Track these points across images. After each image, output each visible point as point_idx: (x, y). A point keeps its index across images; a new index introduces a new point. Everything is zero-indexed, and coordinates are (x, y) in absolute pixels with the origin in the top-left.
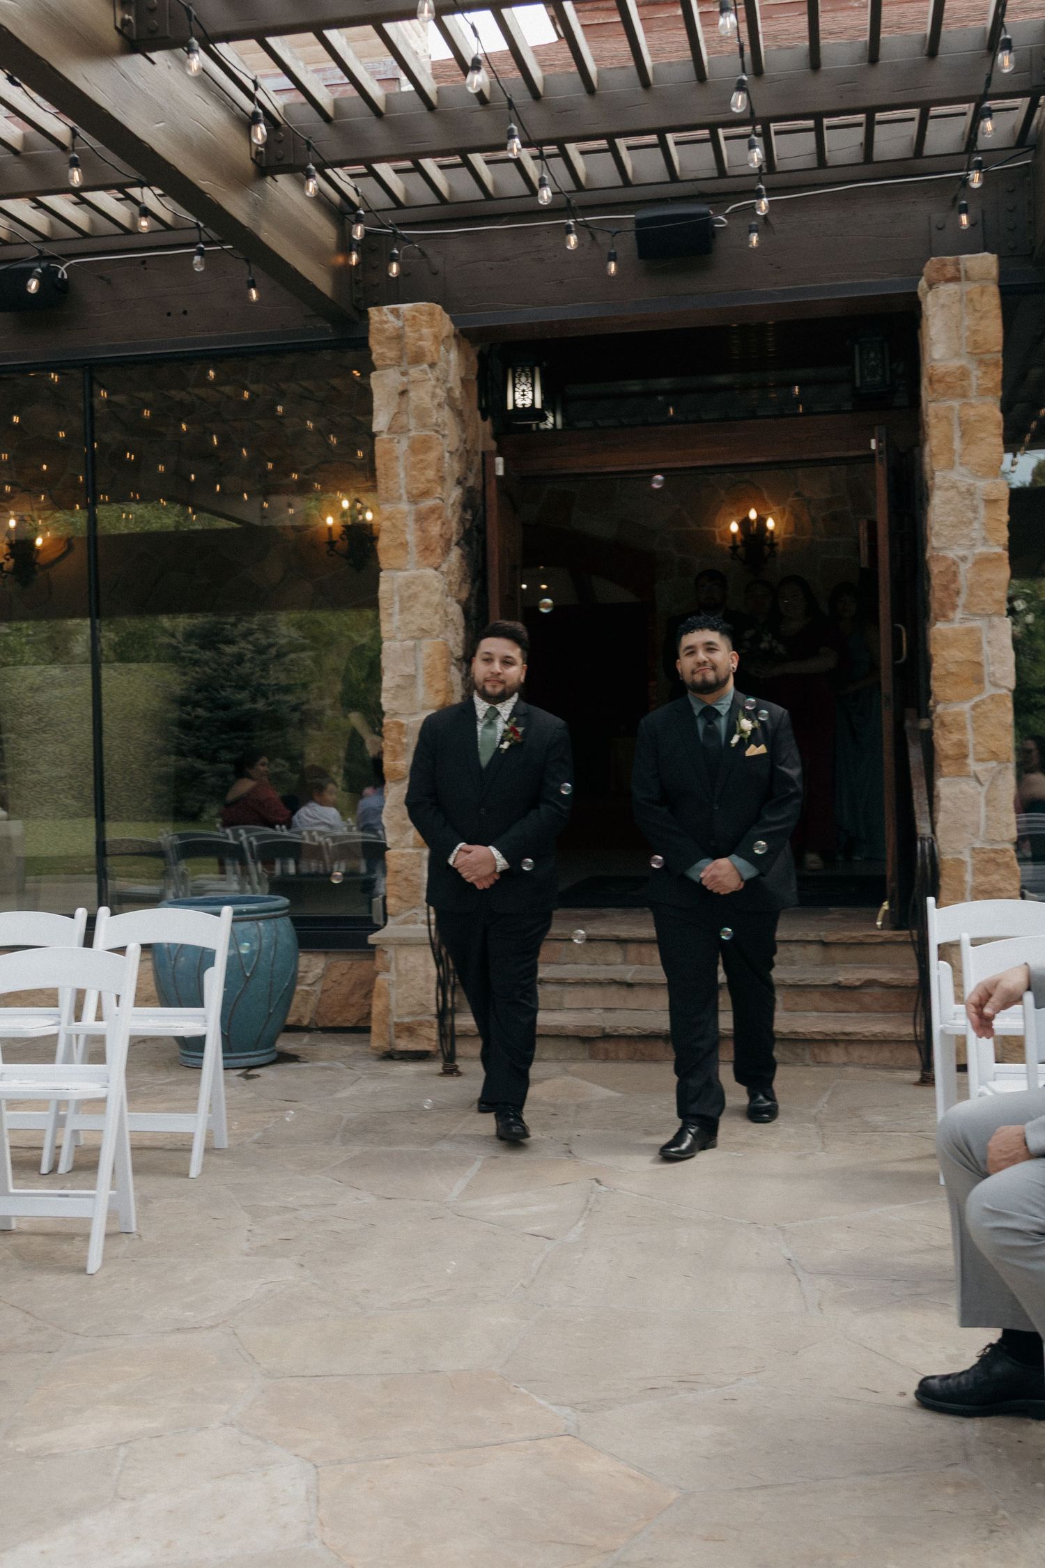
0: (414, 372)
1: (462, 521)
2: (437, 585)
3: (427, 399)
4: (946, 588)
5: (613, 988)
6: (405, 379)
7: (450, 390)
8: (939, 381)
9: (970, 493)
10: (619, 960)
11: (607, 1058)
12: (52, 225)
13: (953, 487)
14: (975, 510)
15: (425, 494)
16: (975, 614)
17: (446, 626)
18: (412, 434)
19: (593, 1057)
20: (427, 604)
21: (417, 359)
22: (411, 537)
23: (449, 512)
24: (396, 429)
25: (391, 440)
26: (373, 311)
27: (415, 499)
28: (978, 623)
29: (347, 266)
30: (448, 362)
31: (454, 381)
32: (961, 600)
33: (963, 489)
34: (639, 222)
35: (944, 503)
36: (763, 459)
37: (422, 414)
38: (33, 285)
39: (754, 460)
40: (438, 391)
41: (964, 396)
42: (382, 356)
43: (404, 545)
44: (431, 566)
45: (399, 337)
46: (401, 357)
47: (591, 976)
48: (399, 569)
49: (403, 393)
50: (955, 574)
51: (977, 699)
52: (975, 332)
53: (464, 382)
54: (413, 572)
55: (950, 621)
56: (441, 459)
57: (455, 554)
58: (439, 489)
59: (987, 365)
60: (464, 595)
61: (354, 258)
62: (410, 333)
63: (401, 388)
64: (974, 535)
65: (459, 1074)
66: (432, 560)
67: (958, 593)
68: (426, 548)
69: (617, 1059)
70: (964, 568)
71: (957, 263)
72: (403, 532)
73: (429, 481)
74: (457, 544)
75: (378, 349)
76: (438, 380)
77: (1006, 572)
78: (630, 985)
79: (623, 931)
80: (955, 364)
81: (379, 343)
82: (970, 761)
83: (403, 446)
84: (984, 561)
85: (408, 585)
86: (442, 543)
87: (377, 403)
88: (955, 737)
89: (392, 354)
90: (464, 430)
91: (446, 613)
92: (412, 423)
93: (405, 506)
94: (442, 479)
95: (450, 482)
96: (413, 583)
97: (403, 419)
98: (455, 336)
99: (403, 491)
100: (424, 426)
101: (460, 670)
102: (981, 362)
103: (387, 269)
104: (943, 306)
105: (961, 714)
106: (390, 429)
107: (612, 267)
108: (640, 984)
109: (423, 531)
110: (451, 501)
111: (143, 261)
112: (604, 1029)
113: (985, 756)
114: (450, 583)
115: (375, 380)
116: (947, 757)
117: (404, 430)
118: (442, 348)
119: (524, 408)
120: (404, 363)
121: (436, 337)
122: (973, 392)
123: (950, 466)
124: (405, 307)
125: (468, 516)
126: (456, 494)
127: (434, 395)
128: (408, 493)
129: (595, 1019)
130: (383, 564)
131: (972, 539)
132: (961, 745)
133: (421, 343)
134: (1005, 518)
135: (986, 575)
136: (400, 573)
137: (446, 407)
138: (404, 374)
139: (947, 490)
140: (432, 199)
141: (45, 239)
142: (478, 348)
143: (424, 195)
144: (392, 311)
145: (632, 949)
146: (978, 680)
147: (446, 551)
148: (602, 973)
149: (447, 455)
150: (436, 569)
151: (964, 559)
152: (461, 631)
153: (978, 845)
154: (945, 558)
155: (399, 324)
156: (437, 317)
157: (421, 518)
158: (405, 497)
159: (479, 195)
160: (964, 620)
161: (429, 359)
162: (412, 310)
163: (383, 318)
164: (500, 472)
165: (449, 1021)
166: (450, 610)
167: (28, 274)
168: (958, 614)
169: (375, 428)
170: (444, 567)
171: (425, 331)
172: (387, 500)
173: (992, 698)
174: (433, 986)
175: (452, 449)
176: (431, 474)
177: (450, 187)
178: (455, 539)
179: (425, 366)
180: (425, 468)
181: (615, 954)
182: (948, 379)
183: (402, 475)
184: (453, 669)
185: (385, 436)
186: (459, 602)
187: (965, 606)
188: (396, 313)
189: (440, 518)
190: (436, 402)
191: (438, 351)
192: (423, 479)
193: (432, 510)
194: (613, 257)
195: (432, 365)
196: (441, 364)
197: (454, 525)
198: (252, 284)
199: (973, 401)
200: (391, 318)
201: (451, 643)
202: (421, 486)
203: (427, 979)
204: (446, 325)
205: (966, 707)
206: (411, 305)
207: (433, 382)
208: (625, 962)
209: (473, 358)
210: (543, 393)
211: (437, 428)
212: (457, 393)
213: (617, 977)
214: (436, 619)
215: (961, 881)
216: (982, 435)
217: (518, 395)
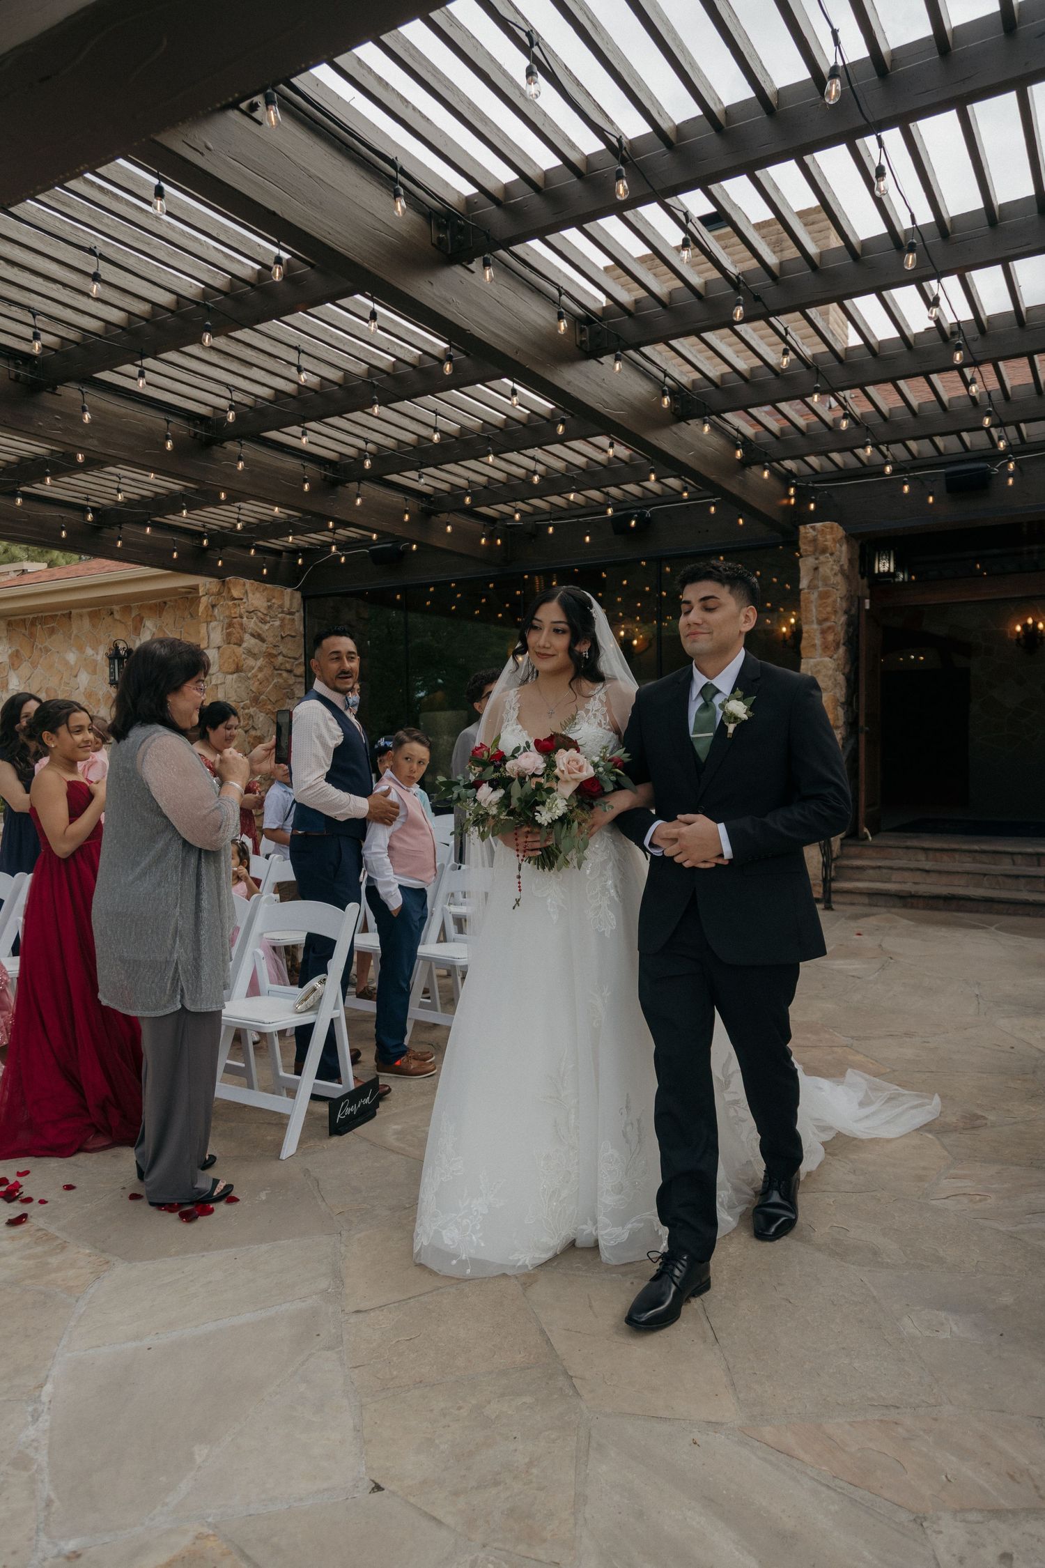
0: (822, 558)
1: (847, 632)
2: (830, 665)
3: (828, 571)
5: (919, 873)
6: (817, 562)
7: (842, 566)
10: (923, 859)
11: (912, 907)
12: (643, 492)
15: (826, 620)
17: (835, 686)
18: (820, 589)
19: (905, 906)
20: (825, 676)
21: (824, 551)
22: (818, 642)
23: (839, 628)
24: (812, 587)
25: (809, 593)
26: (802, 528)
27: (820, 622)
29: (789, 505)
30: (841, 552)
31: (844, 561)
34: (947, 475)
36: (1020, 595)
37: (825, 580)
38: (633, 523)
39: (1016, 596)
40: (835, 567)
42: (806, 551)
43: (814, 646)
44: (828, 656)
45: (815, 540)
46: (815, 551)
47: (907, 866)
48: (811, 658)
49: (816, 569)
53: (850, 561)
54: (818, 659)
56: (835, 601)
57: (842, 650)
58: (833, 617)
60: (847, 670)
61: (793, 501)
62: (820, 538)
63: (815, 566)
65: (832, 909)
66: (829, 653)
68: (826, 647)
69: (917, 908)
72: (814, 639)
73: (828, 613)
74: (844, 644)
75: (803, 547)
76: (835, 561)
78: (927, 871)
79: (926, 844)
81: (804, 544)
83: (814, 596)
85: (815, 666)
86: (834, 644)
87: (802, 573)
89: (811, 549)
90: (850, 585)
91: (835, 680)
92: (820, 584)
93: (815, 626)
94: (835, 612)
95: (840, 613)
96: (818, 664)
97: (816, 582)
98: (846, 537)
99: (814, 618)
100: (826, 585)
101: (843, 709)
103: (809, 507)
106: (809, 587)
107: (931, 499)
108: (933, 871)
109: (824, 638)
110: (841, 623)
111: (687, 506)
112: (911, 892)
114: (838, 664)
115: (801, 562)
117: (816, 587)
118: (838, 545)
119: (884, 572)
120: (817, 554)
121: (834, 539)
124: (818, 525)
125: (851, 630)
126: (843, 619)
127: (832, 569)
128: (817, 619)
129: (908, 887)
130: (803, 654)
133: (826, 543)
136: (812, 660)
137: (840, 575)
138: (817, 559)
140: (834, 469)
141: (639, 499)
142: (860, 542)
143: (829, 467)
144: (811, 527)
145: (931, 854)
147: (837, 647)
148: (913, 865)
149: (839, 599)
150: (831, 658)
152: (844, 689)
155: (814, 533)
156: (835, 529)
157: (823, 632)
158: (815, 621)
159: (859, 465)
161: (830, 551)
162: (822, 526)
163: (807, 531)
164: (867, 607)
165: (828, 885)
166: (838, 678)
167: (630, 518)
169: (801, 587)
170: (835, 656)
171: (828, 537)
172: (806, 623)
174: (821, 866)
175: (842, 596)
176: (829, 609)
177: (844, 461)
178: (842, 642)
179: (828, 555)
180: (827, 606)
181: (922, 856)
183: (814, 610)
184: (839, 708)
185: (806, 591)
186: (843, 674)
188: (813, 528)
189: (833, 631)
190: (833, 572)
191: (835, 546)
192: (825, 612)
193: (829, 628)
194: (931, 494)
195: (832, 554)
196: (837, 553)
197: (842, 635)
198: (741, 517)
200: (811, 530)
201: (838, 695)
202: (824, 616)
203: (818, 862)
204: (839, 532)
206: (821, 524)
207: (831, 563)
208: (927, 859)
209: (857, 547)
210: (895, 563)
211: (834, 586)
212: (846, 567)
213: (921, 867)
214: (830, 683)
217: (881, 565)
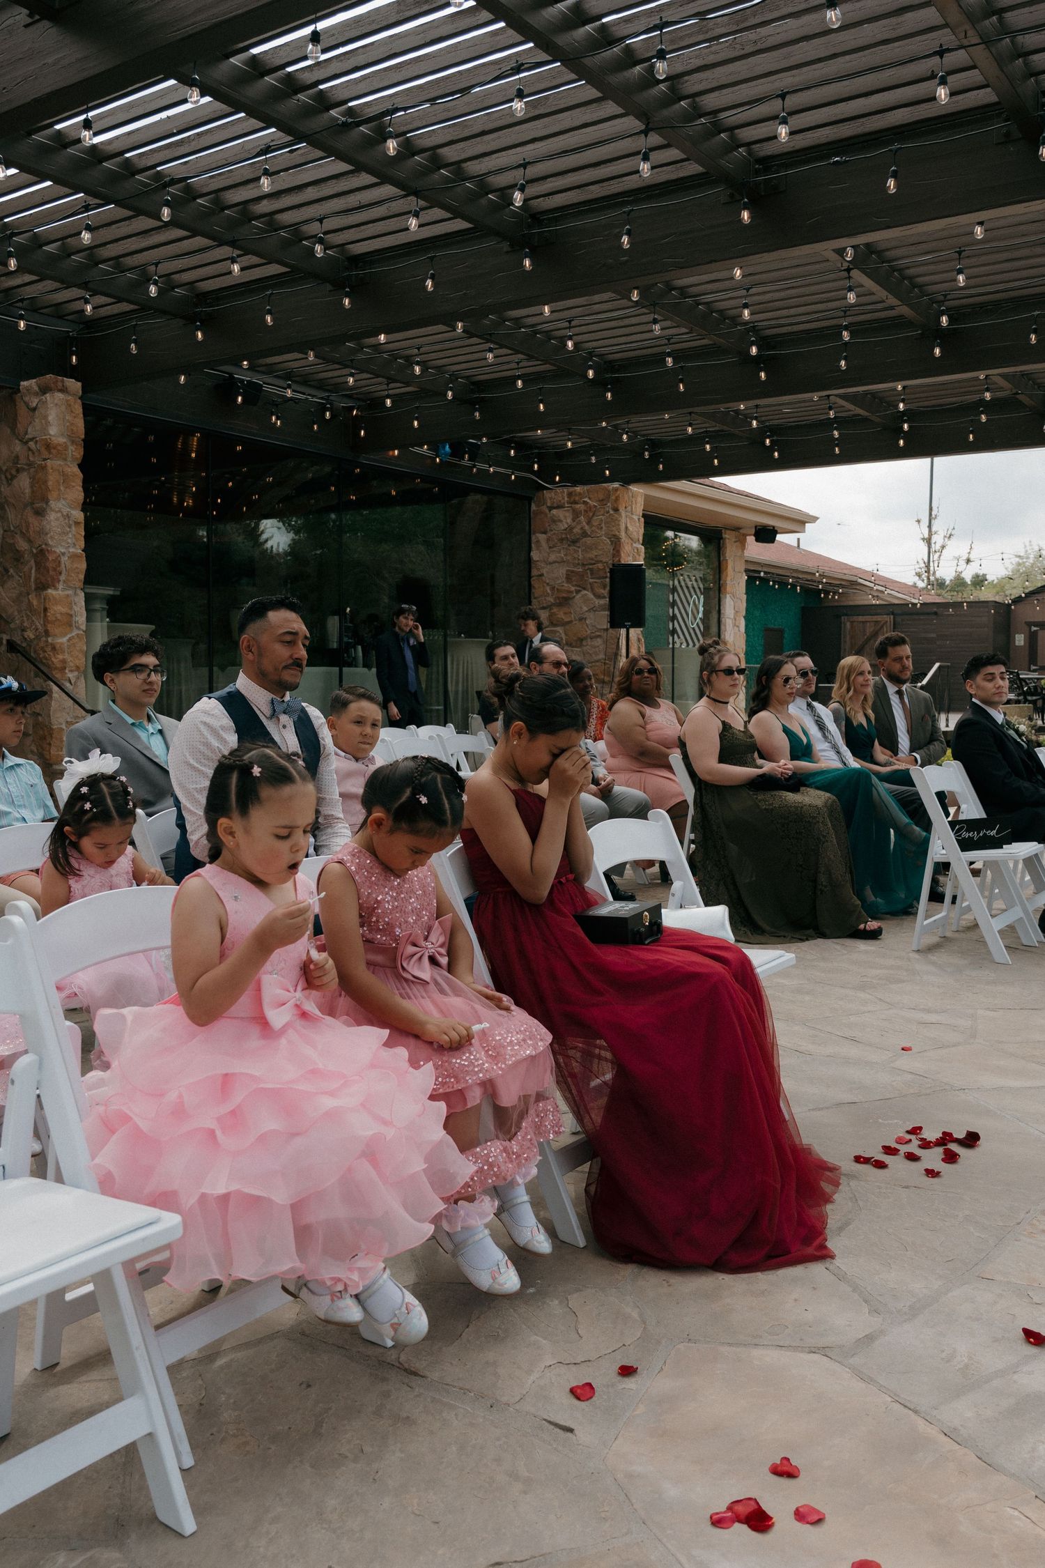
4: (55, 570)
8: (54, 448)
9: (68, 516)
13: (60, 511)
14: (70, 527)
16: (70, 587)
28: (70, 592)
32: (62, 578)
33: (65, 514)
35: (56, 520)
41: (65, 460)
50: (59, 562)
51: (69, 636)
52: (72, 424)
55: (56, 589)
59: (76, 444)
64: (69, 541)
67: (60, 573)
70: (64, 559)
71: (63, 381)
77: (84, 566)
80: (62, 440)
82: (67, 671)
84: (74, 557)
88: (61, 657)
102: (73, 442)
104: (56, 404)
105: (62, 644)
113: (74, 668)
116: (56, 668)
122: (69, 459)
123: (58, 499)
131: (68, 543)
132: (64, 661)
134: (83, 534)
135: (75, 566)
139: (57, 512)
146: (71, 626)
151: (63, 554)
153: (69, 720)
154: (55, 552)
160: (64, 589)
168: (61, 586)
173: (78, 635)
182: (59, 448)
187: (64, 582)
199: (69, 463)
205: (65, 640)
215: (62, 741)
216: (73, 484)
